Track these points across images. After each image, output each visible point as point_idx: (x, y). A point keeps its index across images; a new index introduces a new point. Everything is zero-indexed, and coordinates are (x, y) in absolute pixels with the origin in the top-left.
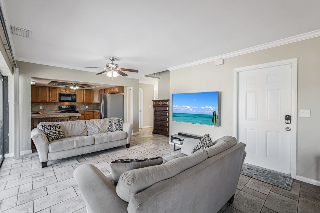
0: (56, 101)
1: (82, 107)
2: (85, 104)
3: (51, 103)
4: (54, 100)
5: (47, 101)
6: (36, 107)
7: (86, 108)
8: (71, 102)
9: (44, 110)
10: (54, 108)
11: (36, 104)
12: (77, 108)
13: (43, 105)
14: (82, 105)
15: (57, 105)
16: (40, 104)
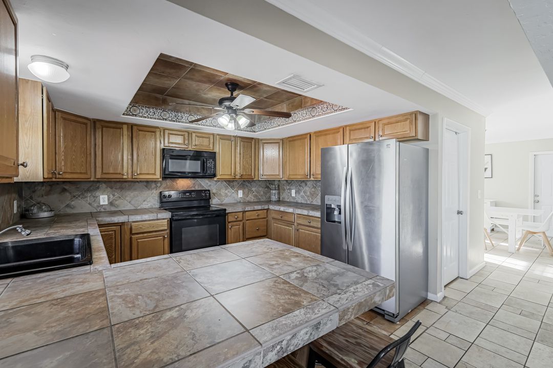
0: (154, 174)
1: (227, 195)
2: (235, 184)
3: (137, 183)
4: (148, 174)
5: (125, 177)
6: (86, 197)
7: (239, 196)
8: (197, 179)
9: (113, 209)
10: (144, 201)
11: (86, 188)
12: (214, 198)
13: (109, 189)
14: (226, 188)
15: (154, 188)
16: (98, 188)
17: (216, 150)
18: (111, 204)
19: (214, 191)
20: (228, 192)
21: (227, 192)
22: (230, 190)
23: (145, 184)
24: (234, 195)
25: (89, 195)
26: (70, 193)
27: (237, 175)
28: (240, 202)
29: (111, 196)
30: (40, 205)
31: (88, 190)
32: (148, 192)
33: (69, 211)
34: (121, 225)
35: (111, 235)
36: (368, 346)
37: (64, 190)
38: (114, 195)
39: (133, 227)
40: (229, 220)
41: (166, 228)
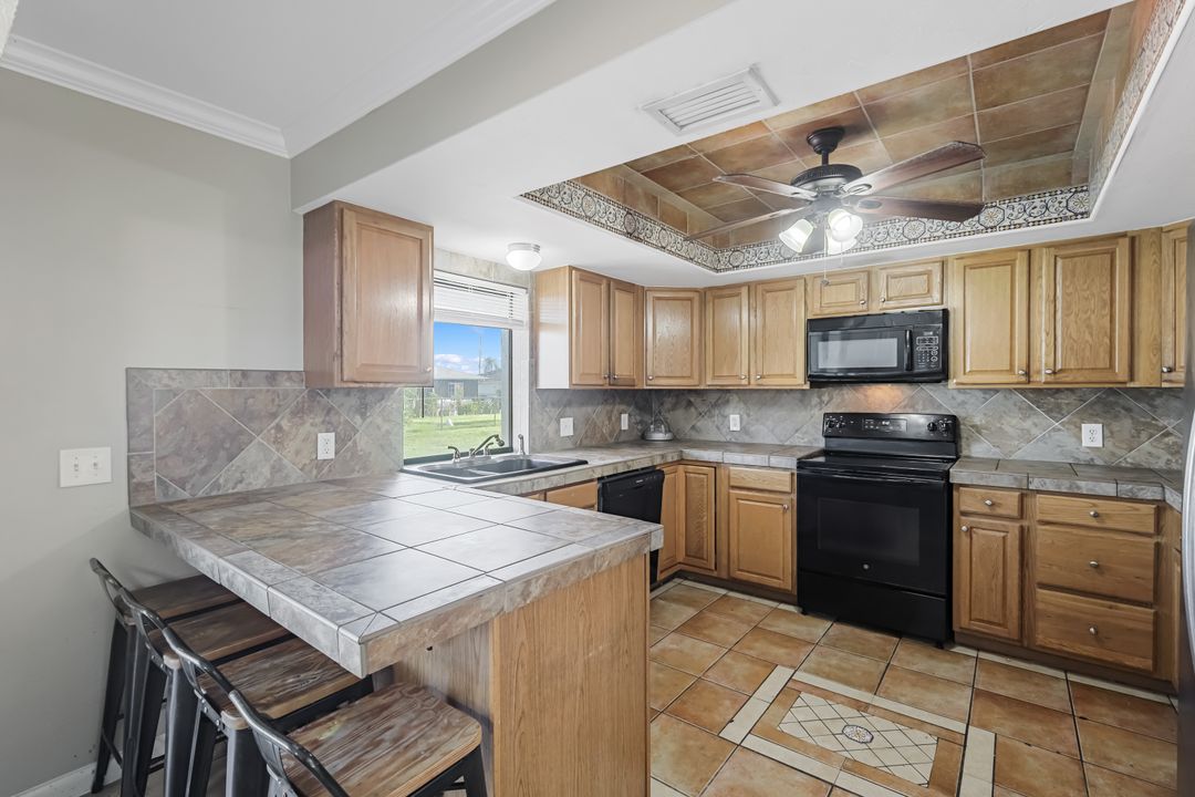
0: (793, 376)
1: (1027, 437)
2: (1063, 400)
3: (785, 395)
4: (782, 376)
5: (745, 382)
6: (713, 416)
7: (1086, 442)
8: (922, 386)
9: (747, 440)
10: (797, 431)
11: (713, 401)
12: (978, 440)
13: (742, 405)
14: (1026, 413)
15: (816, 406)
16: (728, 401)
17: (953, 302)
18: (744, 430)
19: (978, 420)
20: (1035, 425)
21: (1028, 424)
22: (1042, 418)
23: (798, 395)
24: (1065, 438)
25: (717, 412)
26: (696, 408)
27: (1039, 372)
28: (1090, 464)
29: (745, 416)
30: (657, 422)
31: (715, 405)
32: (803, 413)
33: (695, 436)
34: (716, 466)
35: (702, 480)
36: (364, 758)
37: (690, 404)
38: (748, 415)
39: (732, 476)
40: (963, 508)
41: (788, 489)
